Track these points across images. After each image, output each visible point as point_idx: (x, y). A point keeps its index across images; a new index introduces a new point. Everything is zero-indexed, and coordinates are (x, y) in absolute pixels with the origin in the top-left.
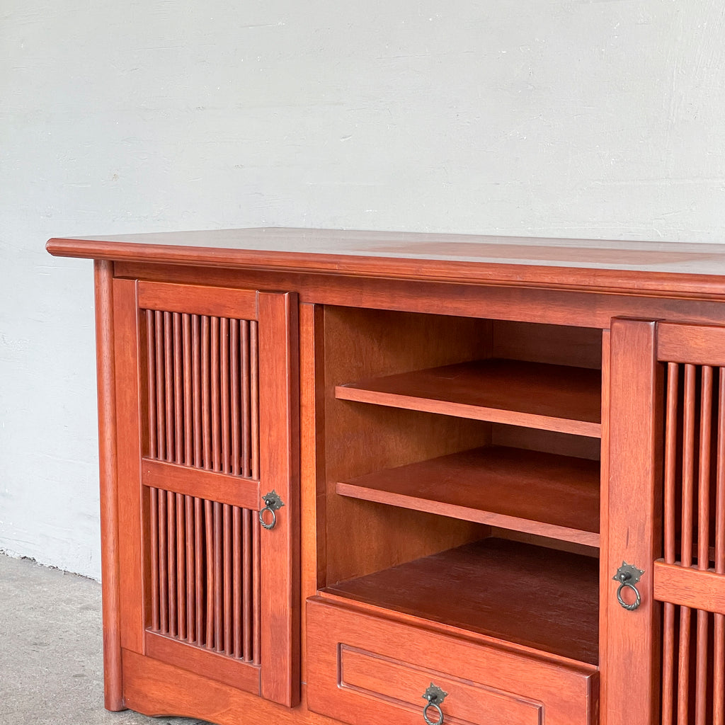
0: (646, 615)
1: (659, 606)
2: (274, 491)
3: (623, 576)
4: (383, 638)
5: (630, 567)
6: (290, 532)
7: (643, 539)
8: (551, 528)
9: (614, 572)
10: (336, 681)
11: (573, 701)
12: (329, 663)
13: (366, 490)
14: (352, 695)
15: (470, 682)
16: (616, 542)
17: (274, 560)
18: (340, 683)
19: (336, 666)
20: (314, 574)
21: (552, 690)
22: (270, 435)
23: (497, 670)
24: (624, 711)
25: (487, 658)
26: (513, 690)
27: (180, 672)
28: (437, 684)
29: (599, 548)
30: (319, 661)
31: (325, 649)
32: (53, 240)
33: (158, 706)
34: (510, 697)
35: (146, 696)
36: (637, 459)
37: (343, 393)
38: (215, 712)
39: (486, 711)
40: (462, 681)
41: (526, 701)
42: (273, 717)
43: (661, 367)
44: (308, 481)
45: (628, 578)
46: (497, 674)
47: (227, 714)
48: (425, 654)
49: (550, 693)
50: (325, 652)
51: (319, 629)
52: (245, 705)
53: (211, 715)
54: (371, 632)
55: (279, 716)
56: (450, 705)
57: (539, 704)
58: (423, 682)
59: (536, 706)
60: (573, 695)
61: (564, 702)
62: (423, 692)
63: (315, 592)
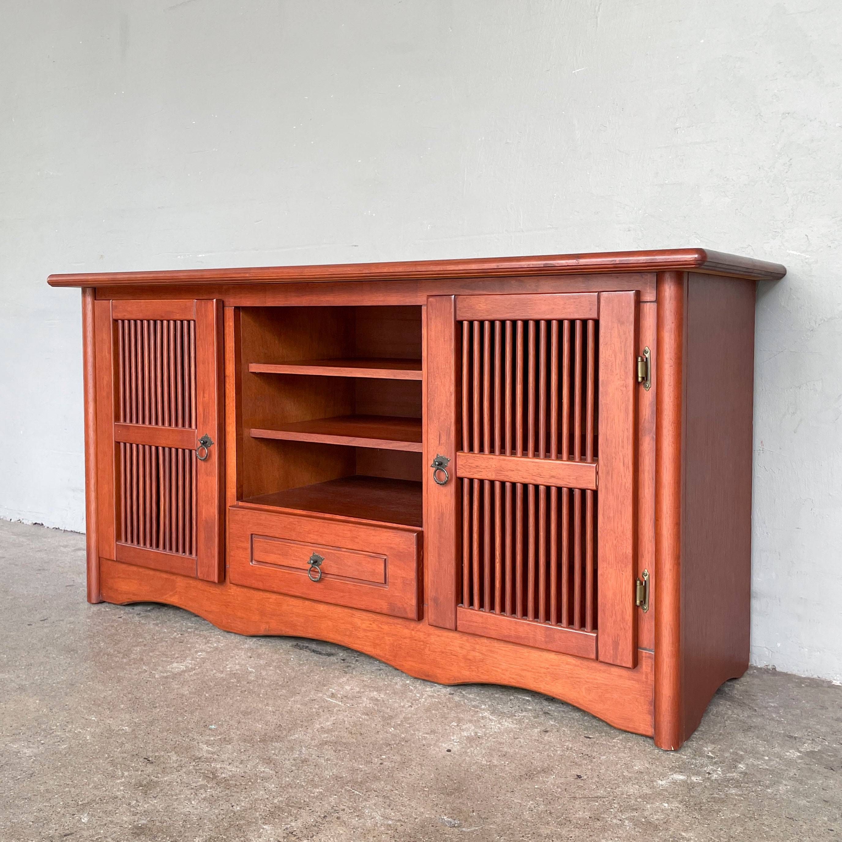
0: (452, 488)
1: (460, 480)
2: (206, 434)
3: (437, 463)
4: (281, 526)
5: (441, 457)
6: (218, 462)
7: (449, 438)
8: (391, 443)
9: (431, 462)
10: (249, 560)
11: (406, 551)
12: (246, 549)
13: (270, 431)
14: (259, 568)
15: (338, 548)
16: (432, 442)
17: (206, 482)
18: (252, 561)
19: (249, 550)
20: (234, 490)
21: (392, 546)
22: (204, 397)
23: (357, 538)
24: (439, 555)
25: (350, 531)
26: (367, 550)
27: (141, 570)
28: (317, 552)
29: (422, 453)
30: (237, 548)
31: (242, 539)
32: (52, 276)
34: (366, 555)
35: (117, 590)
36: (444, 386)
37: (255, 368)
38: (166, 595)
39: (350, 566)
40: (334, 548)
41: (376, 555)
42: (205, 593)
43: (459, 325)
44: (231, 427)
45: (440, 465)
46: (357, 540)
47: (174, 595)
48: (309, 534)
49: (392, 548)
50: (242, 541)
51: (238, 526)
52: (186, 587)
53: (163, 598)
54: (272, 523)
55: (210, 592)
56: (326, 565)
57: (384, 557)
58: (308, 552)
59: (383, 559)
60: (406, 547)
61: (401, 553)
62: (308, 560)
63: (235, 502)
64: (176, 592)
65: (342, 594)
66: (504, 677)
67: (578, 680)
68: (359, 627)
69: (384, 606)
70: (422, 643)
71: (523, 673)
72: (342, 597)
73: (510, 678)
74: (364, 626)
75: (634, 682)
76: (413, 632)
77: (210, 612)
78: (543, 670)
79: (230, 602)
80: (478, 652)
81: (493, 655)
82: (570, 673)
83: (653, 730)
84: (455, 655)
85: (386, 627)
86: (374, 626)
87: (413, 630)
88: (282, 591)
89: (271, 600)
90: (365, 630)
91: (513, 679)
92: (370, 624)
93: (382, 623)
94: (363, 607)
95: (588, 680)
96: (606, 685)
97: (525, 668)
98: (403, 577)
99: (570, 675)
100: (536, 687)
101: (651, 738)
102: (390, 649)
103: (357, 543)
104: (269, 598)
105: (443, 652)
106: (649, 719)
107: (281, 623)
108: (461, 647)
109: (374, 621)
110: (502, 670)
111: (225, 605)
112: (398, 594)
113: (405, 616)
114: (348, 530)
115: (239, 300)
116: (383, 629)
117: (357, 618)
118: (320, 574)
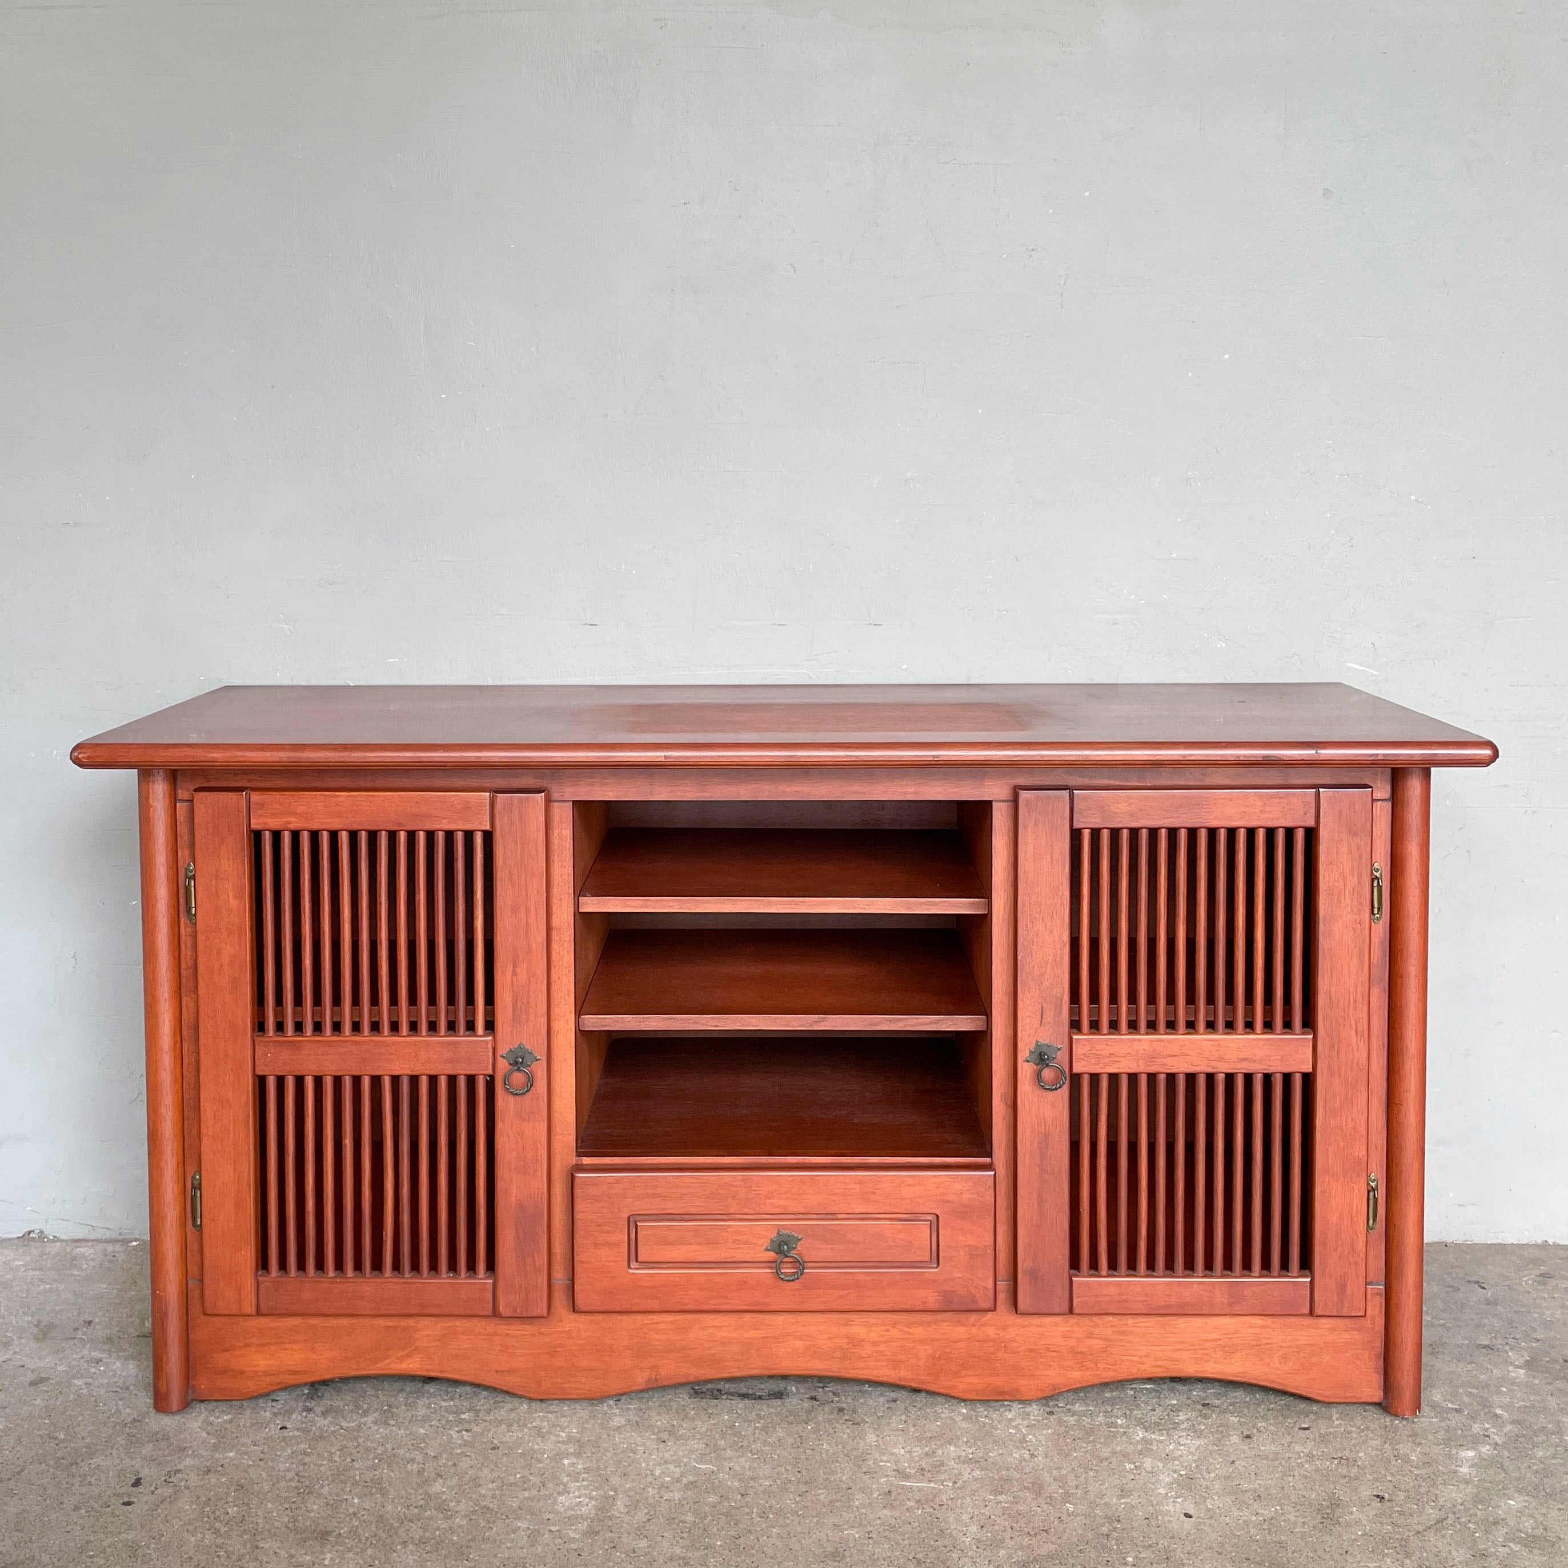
0: (1065, 1091)
1: (1075, 1079)
2: (521, 1043)
4: (704, 1192)
5: (1045, 1044)
7: (1060, 1012)
9: (1025, 1055)
10: (624, 1262)
11: (976, 1203)
12: (617, 1245)
14: (648, 1276)
15: (832, 1216)
16: (1028, 1021)
17: (520, 1133)
18: (631, 1265)
19: (625, 1246)
20: (572, 1138)
21: (949, 1197)
22: (514, 974)
23: (874, 1193)
24: (1040, 1198)
26: (895, 1210)
27: (313, 1321)
28: (785, 1229)
30: (596, 1245)
31: (606, 1228)
32: (75, 748)
33: (269, 1379)
34: (893, 1219)
35: (242, 1372)
36: (1051, 932)
37: (591, 904)
38: (387, 1358)
39: (858, 1243)
40: (820, 1216)
41: (913, 1217)
42: (496, 1338)
45: (1042, 1058)
46: (873, 1197)
47: (408, 1356)
48: (770, 1198)
49: (946, 1202)
50: (608, 1232)
51: (598, 1205)
52: (444, 1335)
53: (378, 1365)
54: (683, 1191)
55: (508, 1335)
56: (806, 1249)
57: (930, 1217)
58: (765, 1231)
59: (927, 1221)
60: (975, 1196)
61: (965, 1206)
62: (767, 1243)
63: (574, 1160)
64: (416, 1349)
65: (842, 1293)
66: (1143, 1367)
67: (1268, 1347)
68: (863, 1340)
69: (931, 1298)
70: (991, 1344)
71: (1175, 1356)
72: (841, 1296)
73: (1155, 1366)
74: (873, 1336)
75: (1355, 1333)
76: (974, 1330)
77: (510, 1372)
78: (1209, 1344)
79: (558, 1346)
80: (1097, 1338)
81: (1123, 1338)
82: (1254, 1340)
83: (1382, 1394)
84: (1055, 1351)
85: (918, 1332)
86: (894, 1333)
87: (973, 1325)
88: (705, 1307)
89: (662, 1326)
90: (874, 1343)
91: (1159, 1367)
92: (887, 1331)
93: (909, 1326)
94: (890, 1309)
95: (1282, 1344)
96: (1312, 1345)
97: (1179, 1347)
98: (969, 1246)
99: (1255, 1343)
100: (1198, 1372)
101: (1379, 1404)
102: (927, 1364)
103: (875, 1201)
104: (658, 1323)
105: (1031, 1351)
106: (1377, 1379)
107: (687, 1361)
108: (1064, 1337)
109: (895, 1325)
110: (1141, 1357)
111: (547, 1353)
112: (960, 1275)
113: (973, 1307)
114: (855, 1183)
115: (586, 789)
116: (912, 1334)
117: (859, 1327)
118: (800, 1265)
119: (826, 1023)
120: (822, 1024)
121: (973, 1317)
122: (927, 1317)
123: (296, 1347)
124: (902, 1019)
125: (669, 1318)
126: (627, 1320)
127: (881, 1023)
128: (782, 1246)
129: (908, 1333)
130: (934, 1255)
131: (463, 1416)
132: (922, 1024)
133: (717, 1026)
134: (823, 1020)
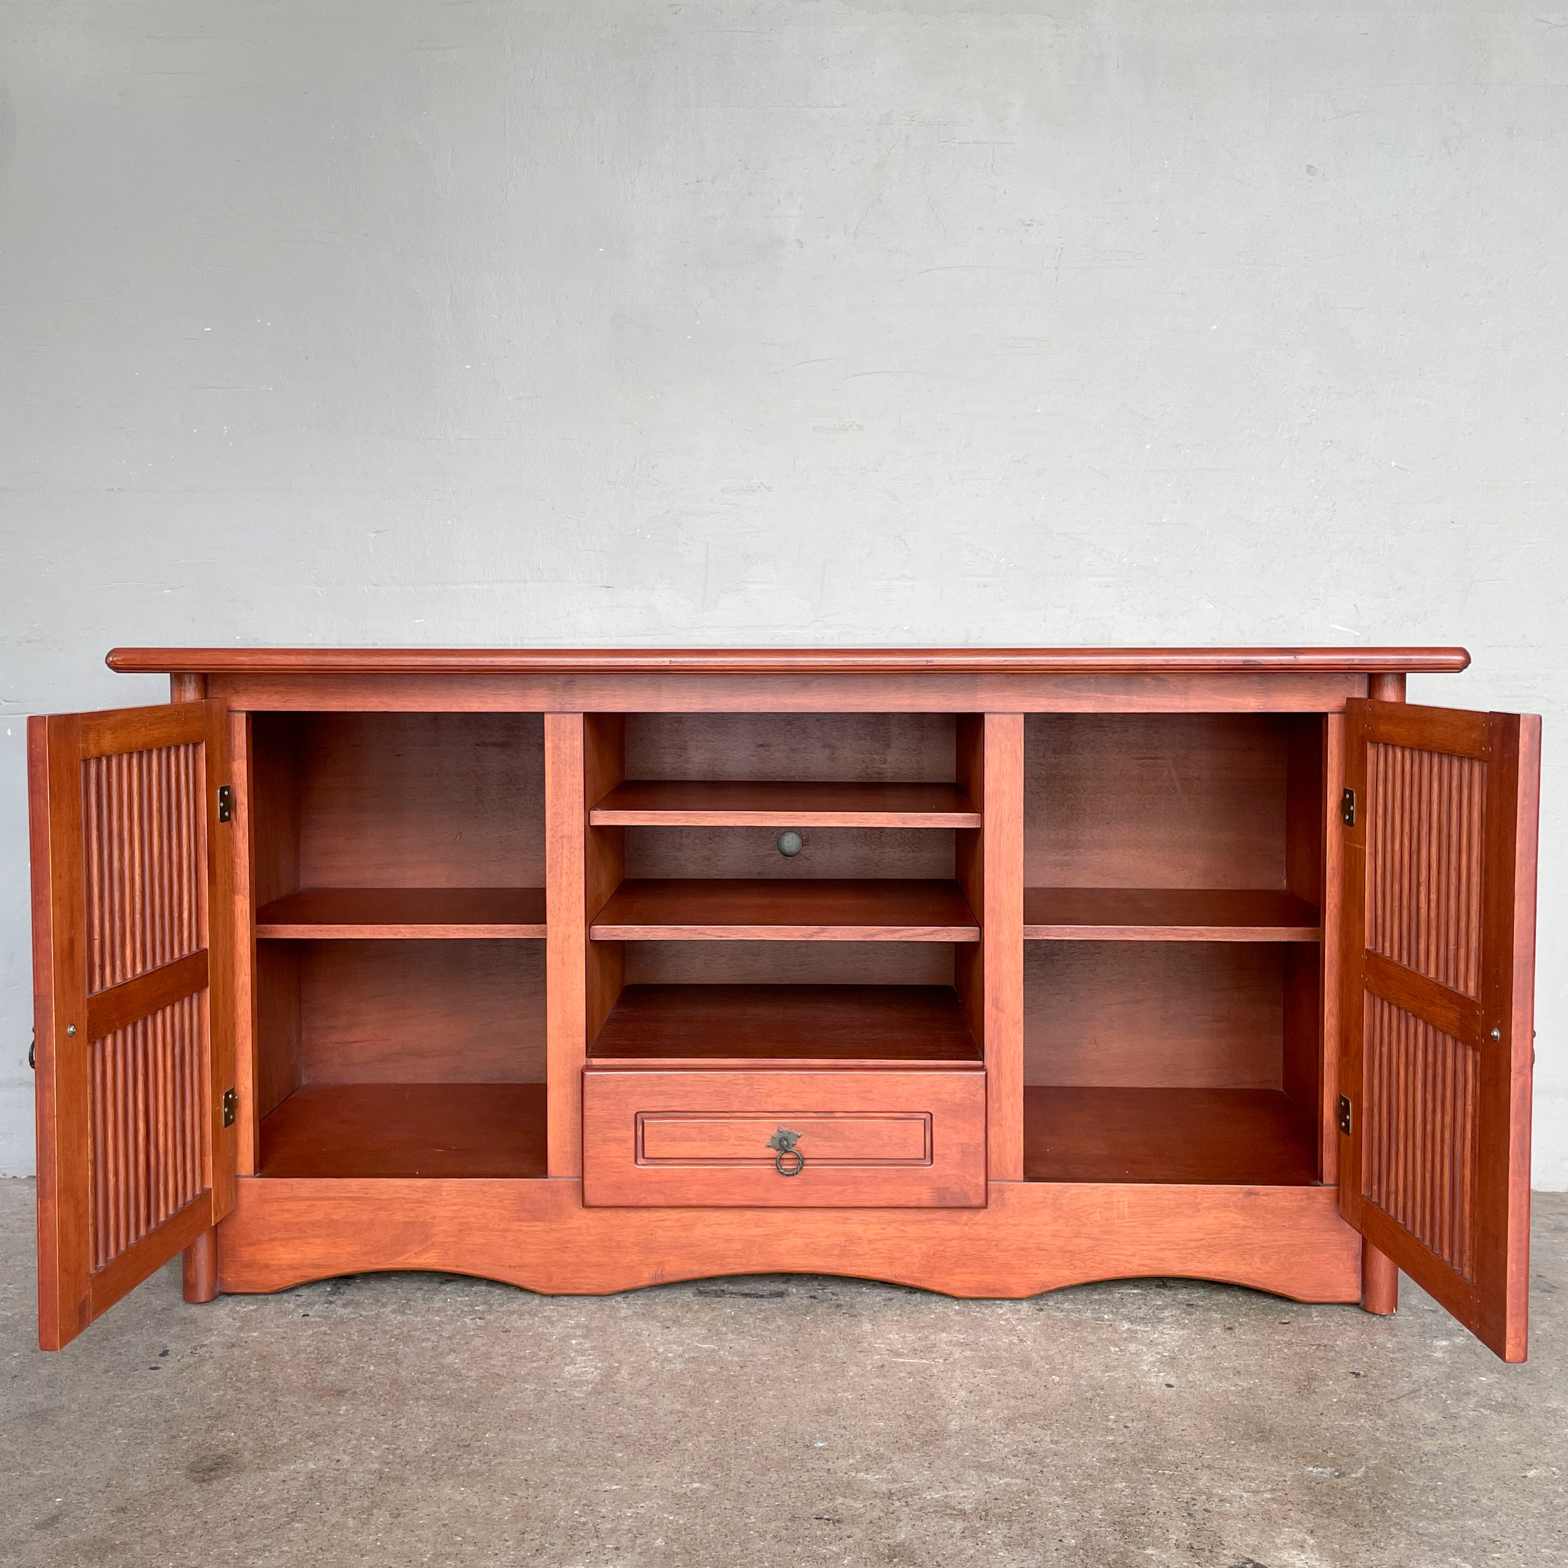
4: (707, 1091)
10: (633, 1158)
11: (968, 1102)
12: (624, 1140)
13: (636, 928)
14: (653, 1171)
15: (830, 1114)
18: (638, 1161)
19: (633, 1141)
21: (942, 1096)
23: (870, 1092)
25: (857, 1082)
26: (890, 1109)
28: (785, 1126)
29: (982, 942)
30: (604, 1142)
31: (614, 1125)
32: (113, 652)
34: (886, 1118)
37: (602, 818)
38: (405, 1253)
39: (855, 1141)
40: (819, 1115)
41: (908, 1115)
46: (870, 1096)
47: (426, 1250)
48: (770, 1096)
49: (940, 1100)
50: (616, 1129)
51: (607, 1102)
52: (460, 1231)
53: (396, 1260)
54: (689, 1089)
55: (520, 1230)
56: (805, 1146)
57: (924, 1116)
58: (767, 1129)
59: (921, 1119)
60: (966, 1095)
61: (957, 1105)
62: (768, 1141)
63: (583, 1061)
64: (433, 1244)
65: (839, 1189)
66: (1129, 1266)
67: (1250, 1247)
68: (860, 1238)
69: (925, 1195)
70: (982, 1242)
71: (1161, 1255)
72: (839, 1193)
73: (1140, 1265)
74: (870, 1234)
75: (1334, 1233)
76: (966, 1228)
77: (521, 1267)
78: (1193, 1244)
79: (569, 1242)
80: (1086, 1238)
81: (1110, 1237)
82: (1236, 1240)
83: (1360, 1293)
84: (1045, 1250)
85: (913, 1230)
86: (890, 1231)
87: (966, 1224)
88: (709, 1202)
89: (667, 1223)
90: (870, 1241)
91: (1144, 1265)
92: (883, 1229)
93: (904, 1223)
94: (886, 1205)
95: (1265, 1244)
96: (1292, 1245)
97: (1164, 1246)
98: (962, 1144)
99: (1237, 1243)
100: (1182, 1271)
101: (1357, 1304)
102: (922, 1262)
103: (872, 1100)
104: (663, 1220)
105: (1022, 1249)
106: (1356, 1279)
107: (692, 1258)
108: (1054, 1236)
109: (890, 1223)
110: (1128, 1256)
111: (558, 1249)
112: (953, 1172)
113: (964, 1204)
114: (853, 1082)
115: (597, 701)
116: (907, 1232)
117: (856, 1224)
118: (801, 1161)
119: (824, 934)
120: (822, 935)
121: (965, 1216)
122: (922, 1215)
123: (318, 1241)
124: (898, 930)
125: (674, 1214)
126: (634, 1216)
127: (878, 934)
128: (783, 1144)
129: (904, 1231)
130: (928, 1153)
131: (477, 1308)
132: (916, 936)
133: (721, 937)
134: (823, 931)
